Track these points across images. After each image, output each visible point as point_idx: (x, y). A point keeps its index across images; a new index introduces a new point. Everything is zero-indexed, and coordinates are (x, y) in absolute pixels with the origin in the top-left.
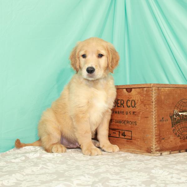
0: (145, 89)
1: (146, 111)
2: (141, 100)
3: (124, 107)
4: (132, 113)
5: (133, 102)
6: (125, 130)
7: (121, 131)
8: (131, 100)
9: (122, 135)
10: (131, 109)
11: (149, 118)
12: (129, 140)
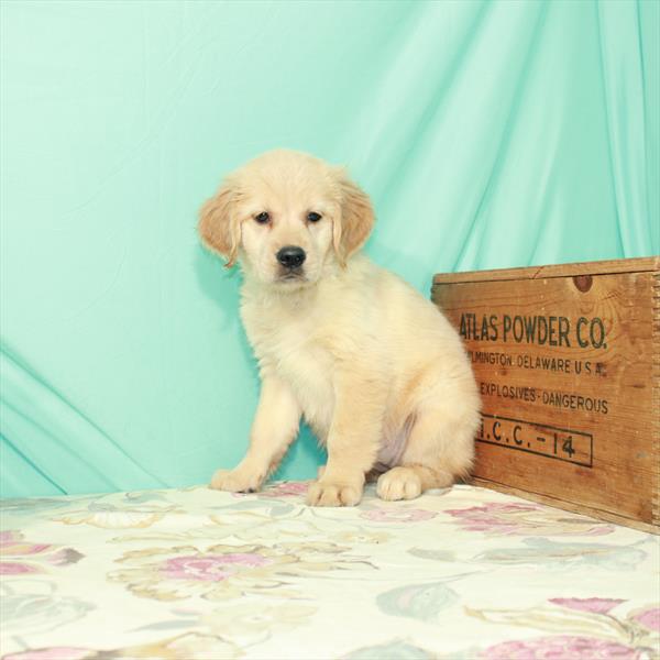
0: (633, 277)
1: (639, 362)
2: (620, 320)
3: (568, 345)
4: (593, 368)
5: (596, 325)
6: (571, 432)
7: (559, 433)
8: (589, 318)
9: (564, 449)
10: (592, 355)
11: (647, 390)
12: (583, 468)
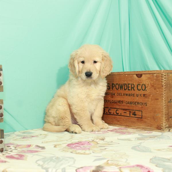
0: (155, 75)
1: (157, 94)
2: (151, 84)
3: (134, 90)
4: (142, 95)
5: (143, 86)
6: (135, 110)
7: (131, 111)
8: (141, 84)
9: (133, 114)
10: (142, 92)
11: (159, 100)
12: (139, 119)
